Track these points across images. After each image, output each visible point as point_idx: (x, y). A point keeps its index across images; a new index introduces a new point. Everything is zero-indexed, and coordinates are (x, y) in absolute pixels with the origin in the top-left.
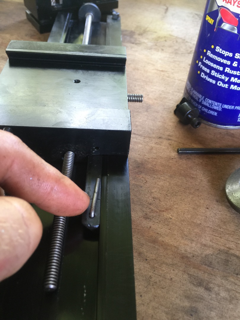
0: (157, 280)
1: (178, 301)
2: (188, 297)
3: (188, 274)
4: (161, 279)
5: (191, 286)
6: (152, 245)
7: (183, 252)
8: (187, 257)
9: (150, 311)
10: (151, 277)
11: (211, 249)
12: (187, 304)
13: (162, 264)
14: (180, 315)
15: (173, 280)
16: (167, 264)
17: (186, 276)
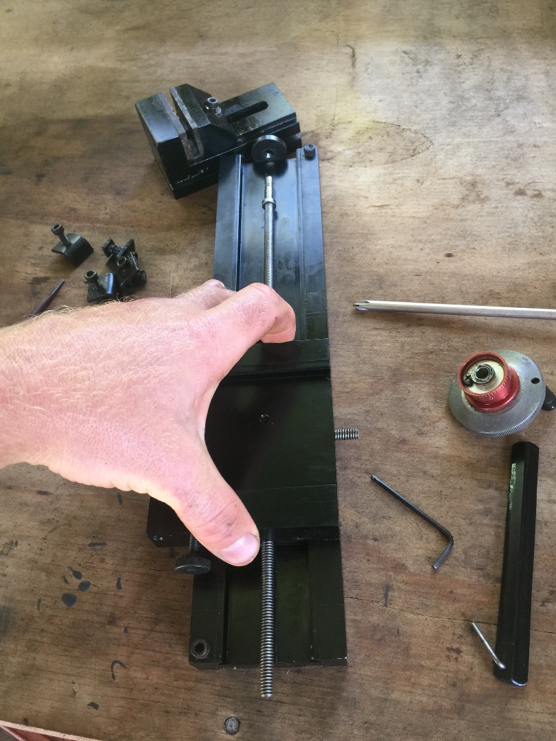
0: (448, 493)
1: (472, 506)
2: (480, 501)
3: (476, 480)
4: (451, 490)
5: (481, 490)
6: (434, 461)
7: (467, 459)
8: (472, 463)
9: (450, 521)
10: (441, 492)
11: (494, 449)
12: (481, 507)
13: (448, 477)
14: (477, 517)
15: (463, 488)
16: (453, 475)
17: (475, 482)
